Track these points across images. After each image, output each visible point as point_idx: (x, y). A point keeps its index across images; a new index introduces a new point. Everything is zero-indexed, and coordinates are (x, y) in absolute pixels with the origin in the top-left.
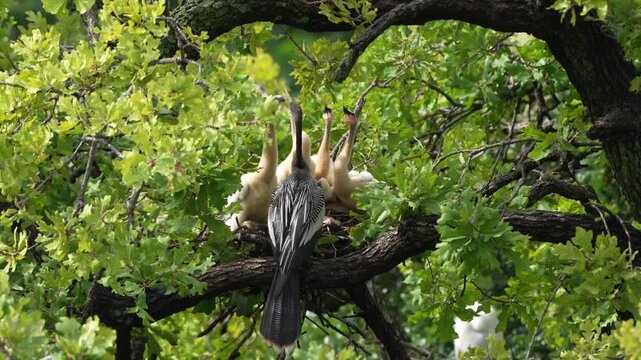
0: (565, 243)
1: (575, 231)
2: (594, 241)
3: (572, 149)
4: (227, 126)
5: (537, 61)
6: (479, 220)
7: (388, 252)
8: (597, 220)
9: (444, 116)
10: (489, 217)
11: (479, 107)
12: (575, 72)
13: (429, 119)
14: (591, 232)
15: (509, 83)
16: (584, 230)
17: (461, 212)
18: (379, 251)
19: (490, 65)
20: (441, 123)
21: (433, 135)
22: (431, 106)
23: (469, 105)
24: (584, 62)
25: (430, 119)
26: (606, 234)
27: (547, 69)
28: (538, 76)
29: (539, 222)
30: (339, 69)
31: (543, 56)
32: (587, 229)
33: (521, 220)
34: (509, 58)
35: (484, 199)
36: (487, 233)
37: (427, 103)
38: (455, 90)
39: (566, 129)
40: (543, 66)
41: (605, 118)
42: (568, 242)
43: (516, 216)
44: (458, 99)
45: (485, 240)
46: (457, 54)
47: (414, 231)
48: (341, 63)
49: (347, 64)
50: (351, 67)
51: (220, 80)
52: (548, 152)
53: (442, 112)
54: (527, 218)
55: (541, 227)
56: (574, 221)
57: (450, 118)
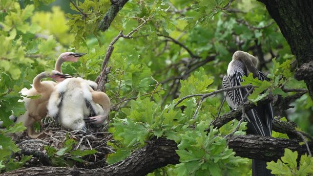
0: (276, 161)
1: (283, 152)
2: (298, 160)
3: (282, 93)
4: (17, 59)
5: (258, 23)
6: (210, 146)
7: (138, 165)
8: (301, 144)
9: (185, 65)
10: (218, 143)
11: (213, 59)
12: (286, 28)
13: (173, 67)
14: (296, 152)
15: (236, 42)
16: (291, 151)
17: (197, 139)
18: (131, 163)
19: (222, 26)
20: (182, 71)
21: (175, 79)
22: (175, 57)
23: (204, 57)
24: (294, 20)
25: (175, 67)
26: (308, 154)
27: (265, 30)
28: (259, 35)
29: (256, 145)
30: (103, 20)
31: (263, 20)
32: (293, 151)
33: (243, 143)
34: (237, 21)
35: (215, 130)
36: (216, 156)
37: (172, 55)
38: (194, 44)
39: (277, 78)
40: (262, 28)
41: (308, 64)
42: (279, 160)
43: (239, 139)
44: (196, 52)
45: (215, 162)
46: (197, 11)
47: (159, 149)
48: (105, 15)
49: (109, 17)
50: (112, 19)
51: (13, 23)
52: (263, 95)
53: (183, 62)
54: (247, 141)
55: (257, 148)
56: (283, 144)
57: (190, 67)
